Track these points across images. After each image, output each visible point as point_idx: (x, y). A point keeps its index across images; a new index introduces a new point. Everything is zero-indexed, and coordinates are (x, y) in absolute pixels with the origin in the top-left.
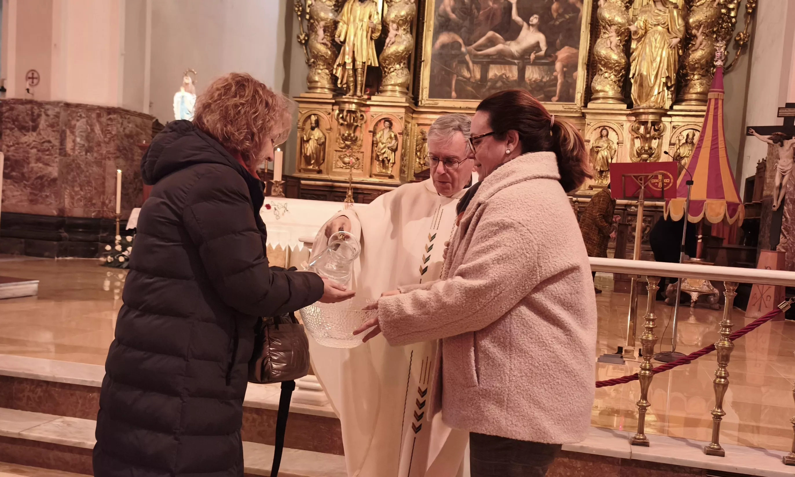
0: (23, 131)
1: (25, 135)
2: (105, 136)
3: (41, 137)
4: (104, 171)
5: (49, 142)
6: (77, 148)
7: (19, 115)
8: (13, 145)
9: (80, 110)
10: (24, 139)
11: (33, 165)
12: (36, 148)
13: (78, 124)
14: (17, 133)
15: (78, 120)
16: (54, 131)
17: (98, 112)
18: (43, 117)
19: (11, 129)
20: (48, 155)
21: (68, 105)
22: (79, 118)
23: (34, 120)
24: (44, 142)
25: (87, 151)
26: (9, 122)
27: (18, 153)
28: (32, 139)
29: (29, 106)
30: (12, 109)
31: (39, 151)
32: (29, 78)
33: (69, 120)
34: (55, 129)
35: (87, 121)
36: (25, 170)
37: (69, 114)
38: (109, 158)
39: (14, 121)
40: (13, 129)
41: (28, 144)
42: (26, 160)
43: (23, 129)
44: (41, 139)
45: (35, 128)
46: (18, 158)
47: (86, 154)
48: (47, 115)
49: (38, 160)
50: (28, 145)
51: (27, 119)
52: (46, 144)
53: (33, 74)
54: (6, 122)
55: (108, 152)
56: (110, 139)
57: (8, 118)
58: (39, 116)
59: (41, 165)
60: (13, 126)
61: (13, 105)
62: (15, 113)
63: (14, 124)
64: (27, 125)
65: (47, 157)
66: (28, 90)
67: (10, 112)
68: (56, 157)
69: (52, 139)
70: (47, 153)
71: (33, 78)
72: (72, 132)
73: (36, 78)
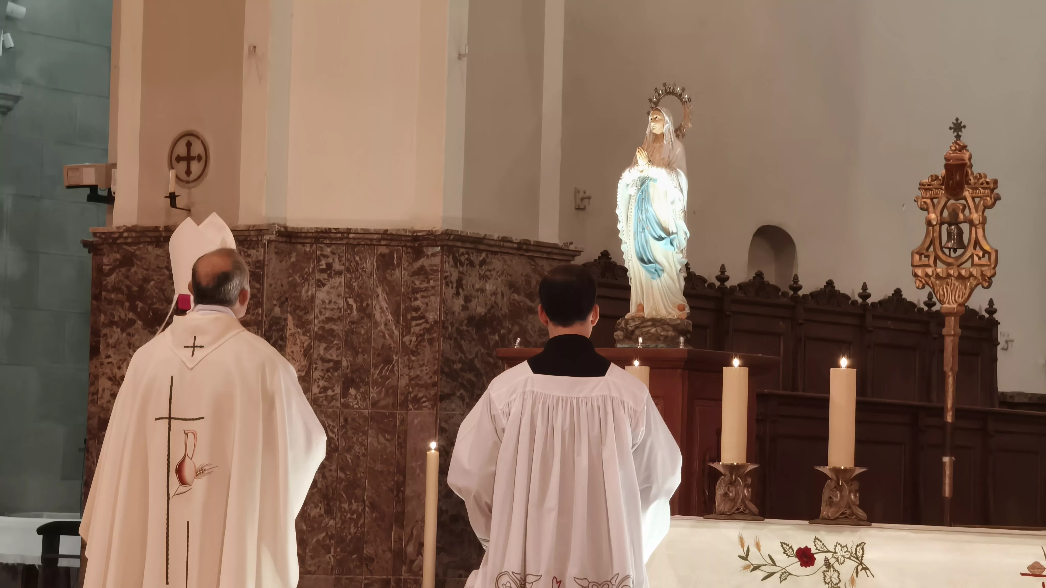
2: (407, 329)
4: (402, 446)
6: (316, 375)
7: (146, 280)
9: (328, 250)
13: (321, 295)
15: (320, 284)
17: (384, 250)
22: (323, 276)
25: (348, 383)
26: (122, 304)
30: (128, 261)
32: (179, 159)
33: (294, 286)
35: (349, 286)
37: (293, 265)
38: (416, 400)
39: (132, 298)
40: (132, 322)
47: (345, 394)
53: (189, 145)
54: (110, 302)
55: (414, 381)
56: (420, 336)
57: (116, 289)
60: (131, 315)
61: (131, 249)
63: (133, 308)
66: (172, 197)
67: (123, 270)
71: (188, 159)
72: (302, 324)
73: (199, 158)
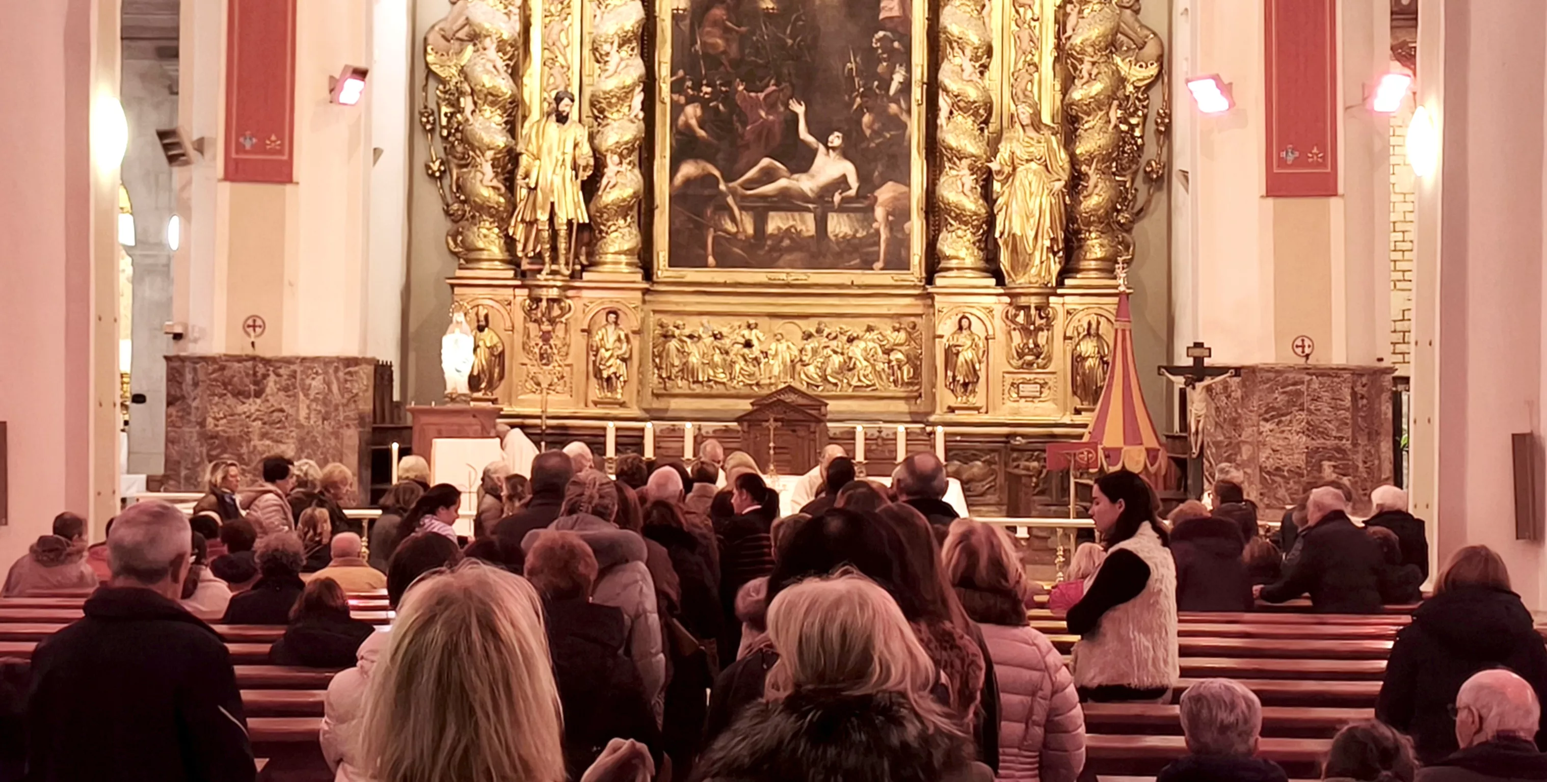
0: (241, 397)
1: (244, 403)
2: (343, 397)
3: (269, 405)
4: (342, 444)
5: (282, 411)
6: (312, 416)
7: (233, 376)
8: (225, 417)
9: (316, 365)
10: (241, 409)
11: (256, 442)
12: (261, 419)
13: (314, 383)
14: (230, 400)
15: (313, 379)
16: (289, 396)
17: (336, 364)
18: (272, 377)
19: (222, 396)
20: (278, 428)
21: (304, 359)
22: (314, 376)
23: (256, 383)
24: (273, 412)
25: (324, 419)
26: (219, 386)
27: (231, 428)
28: (253, 408)
29: (249, 364)
30: (223, 368)
31: (264, 423)
32: (249, 326)
33: (304, 380)
34: (290, 393)
35: (324, 379)
36: (244, 450)
37: (305, 372)
38: (348, 426)
39: (225, 385)
40: (225, 395)
41: (248, 414)
42: (246, 436)
43: (240, 394)
44: (268, 408)
45: (258, 394)
46: (232, 435)
47: (323, 423)
48: (278, 375)
49: (264, 436)
50: (248, 417)
51: (247, 381)
52: (275, 414)
53: (254, 321)
54: (213, 386)
55: (346, 418)
56: (349, 400)
57: (216, 380)
58: (265, 376)
59: (268, 442)
60: (225, 392)
61: (224, 363)
62: (227, 373)
63: (226, 389)
64: (247, 389)
65: (278, 431)
66: (252, 343)
67: (220, 372)
68: (291, 431)
69: (283, 406)
70: (278, 425)
71: (254, 326)
72: (306, 395)
73: (260, 327)
